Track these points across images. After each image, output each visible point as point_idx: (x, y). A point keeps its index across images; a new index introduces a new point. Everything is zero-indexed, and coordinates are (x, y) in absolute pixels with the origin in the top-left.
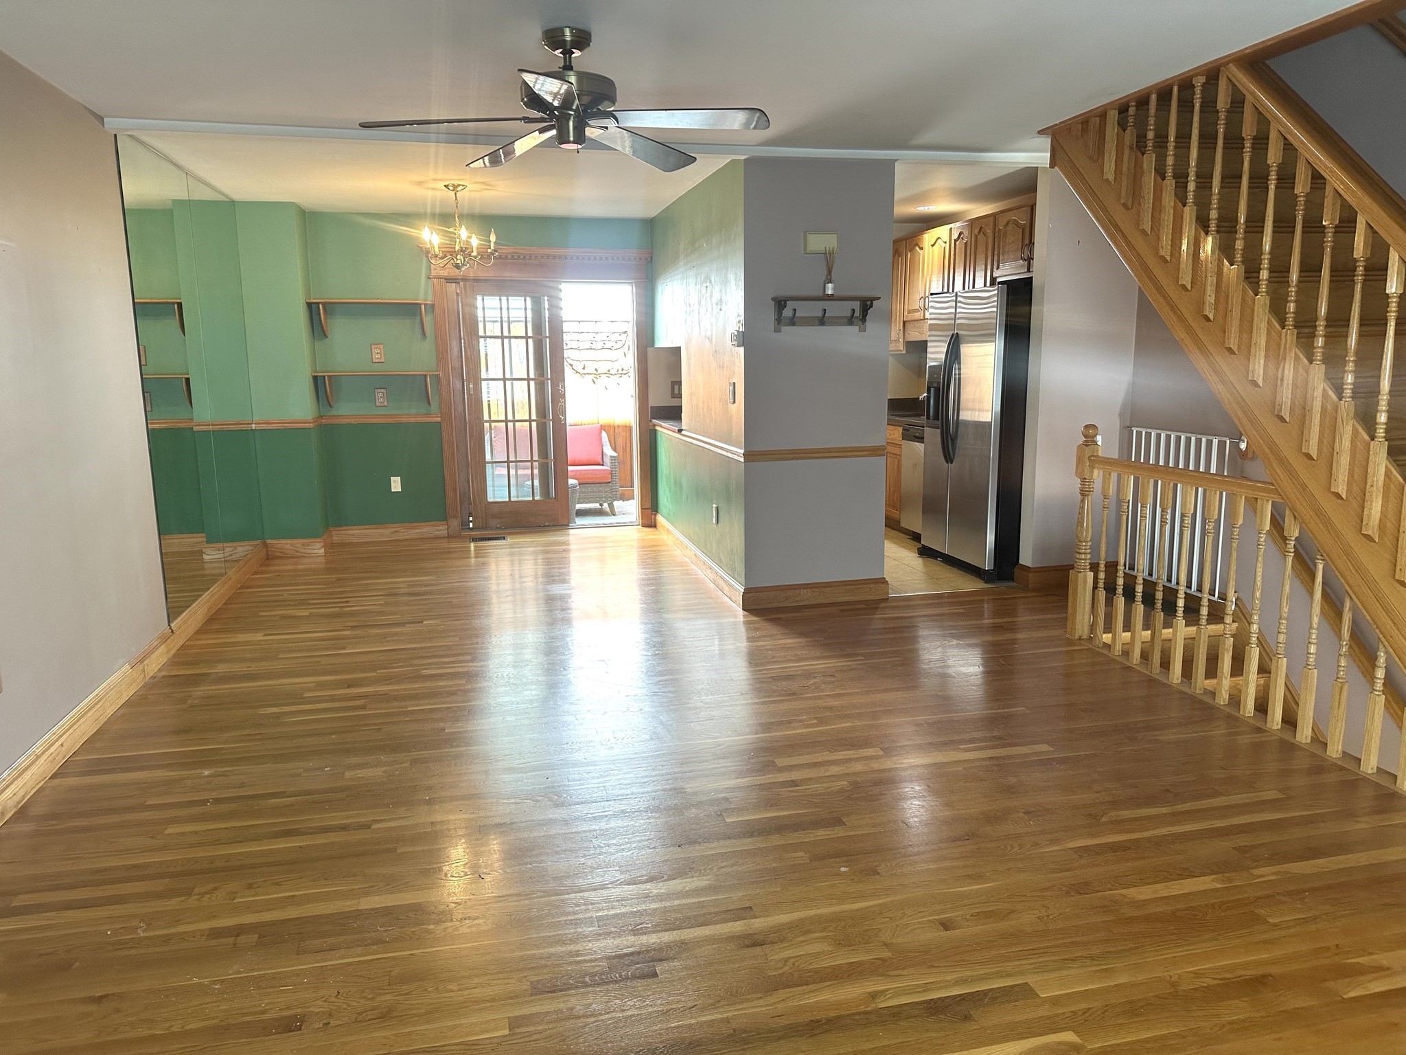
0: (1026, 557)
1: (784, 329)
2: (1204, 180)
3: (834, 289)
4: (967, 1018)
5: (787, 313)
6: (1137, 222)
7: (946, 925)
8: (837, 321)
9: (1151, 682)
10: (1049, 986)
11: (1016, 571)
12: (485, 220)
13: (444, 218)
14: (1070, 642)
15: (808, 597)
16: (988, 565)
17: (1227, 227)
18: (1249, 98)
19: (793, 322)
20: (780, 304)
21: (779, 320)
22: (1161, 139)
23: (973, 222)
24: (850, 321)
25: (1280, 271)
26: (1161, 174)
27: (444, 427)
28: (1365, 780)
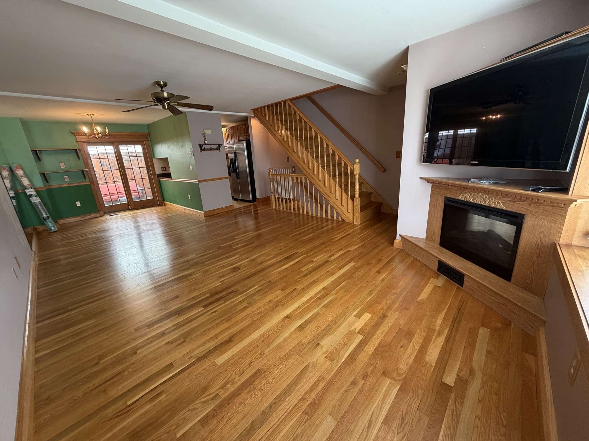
0: (258, 196)
1: (202, 151)
2: (286, 121)
3: (207, 142)
4: (291, 258)
5: (203, 148)
6: (274, 129)
7: (281, 249)
8: (214, 149)
9: (289, 212)
10: (300, 251)
11: (256, 200)
12: (103, 124)
13: (88, 124)
14: (273, 209)
15: (218, 211)
16: (251, 199)
17: (291, 130)
18: (292, 107)
19: (204, 150)
20: (201, 146)
21: (201, 149)
22: (277, 112)
23: (231, 127)
24: (217, 149)
25: (301, 137)
26: (278, 120)
27: (92, 185)
28: (324, 218)
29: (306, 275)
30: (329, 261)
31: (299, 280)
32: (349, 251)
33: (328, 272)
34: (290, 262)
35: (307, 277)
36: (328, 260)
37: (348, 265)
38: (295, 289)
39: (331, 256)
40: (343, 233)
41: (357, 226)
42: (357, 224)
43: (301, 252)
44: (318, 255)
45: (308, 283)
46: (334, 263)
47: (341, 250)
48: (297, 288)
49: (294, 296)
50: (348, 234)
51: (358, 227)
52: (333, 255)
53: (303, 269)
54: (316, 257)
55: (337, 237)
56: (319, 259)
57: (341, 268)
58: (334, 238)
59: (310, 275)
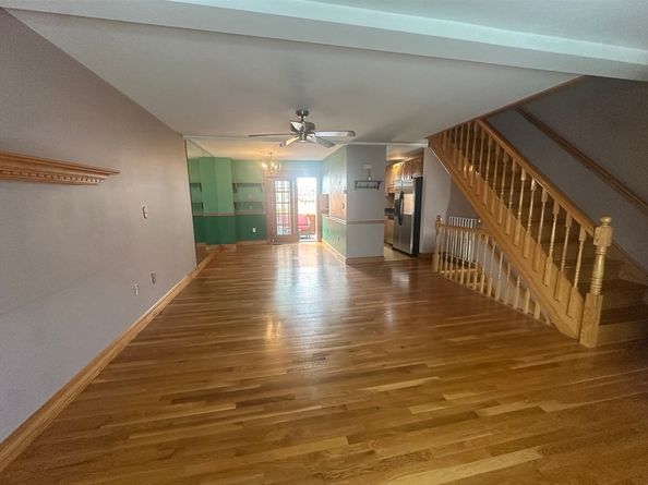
3: (370, 179)
6: (452, 161)
8: (371, 187)
9: (455, 284)
11: (418, 254)
12: (278, 161)
14: (433, 273)
16: (411, 253)
17: (477, 163)
18: (482, 128)
19: (359, 187)
20: (356, 183)
21: (356, 187)
22: (459, 139)
24: (375, 187)
28: (514, 311)
29: (412, 428)
30: (476, 416)
31: (393, 433)
32: (539, 411)
33: (461, 444)
34: (400, 381)
35: (411, 434)
36: (477, 412)
37: (518, 453)
38: (372, 452)
39: (486, 405)
40: (540, 357)
41: (587, 350)
42: (587, 345)
43: (432, 368)
44: (460, 390)
45: (402, 453)
46: (487, 427)
47: (520, 397)
48: (378, 451)
49: (359, 471)
50: (555, 365)
51: (589, 354)
52: (495, 403)
53: (414, 410)
54: (454, 391)
55: (522, 362)
56: (459, 399)
57: (496, 451)
58: (515, 362)
59: (419, 433)
